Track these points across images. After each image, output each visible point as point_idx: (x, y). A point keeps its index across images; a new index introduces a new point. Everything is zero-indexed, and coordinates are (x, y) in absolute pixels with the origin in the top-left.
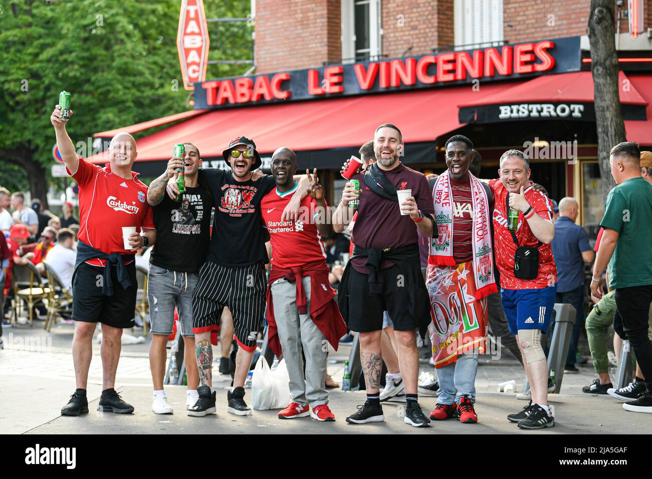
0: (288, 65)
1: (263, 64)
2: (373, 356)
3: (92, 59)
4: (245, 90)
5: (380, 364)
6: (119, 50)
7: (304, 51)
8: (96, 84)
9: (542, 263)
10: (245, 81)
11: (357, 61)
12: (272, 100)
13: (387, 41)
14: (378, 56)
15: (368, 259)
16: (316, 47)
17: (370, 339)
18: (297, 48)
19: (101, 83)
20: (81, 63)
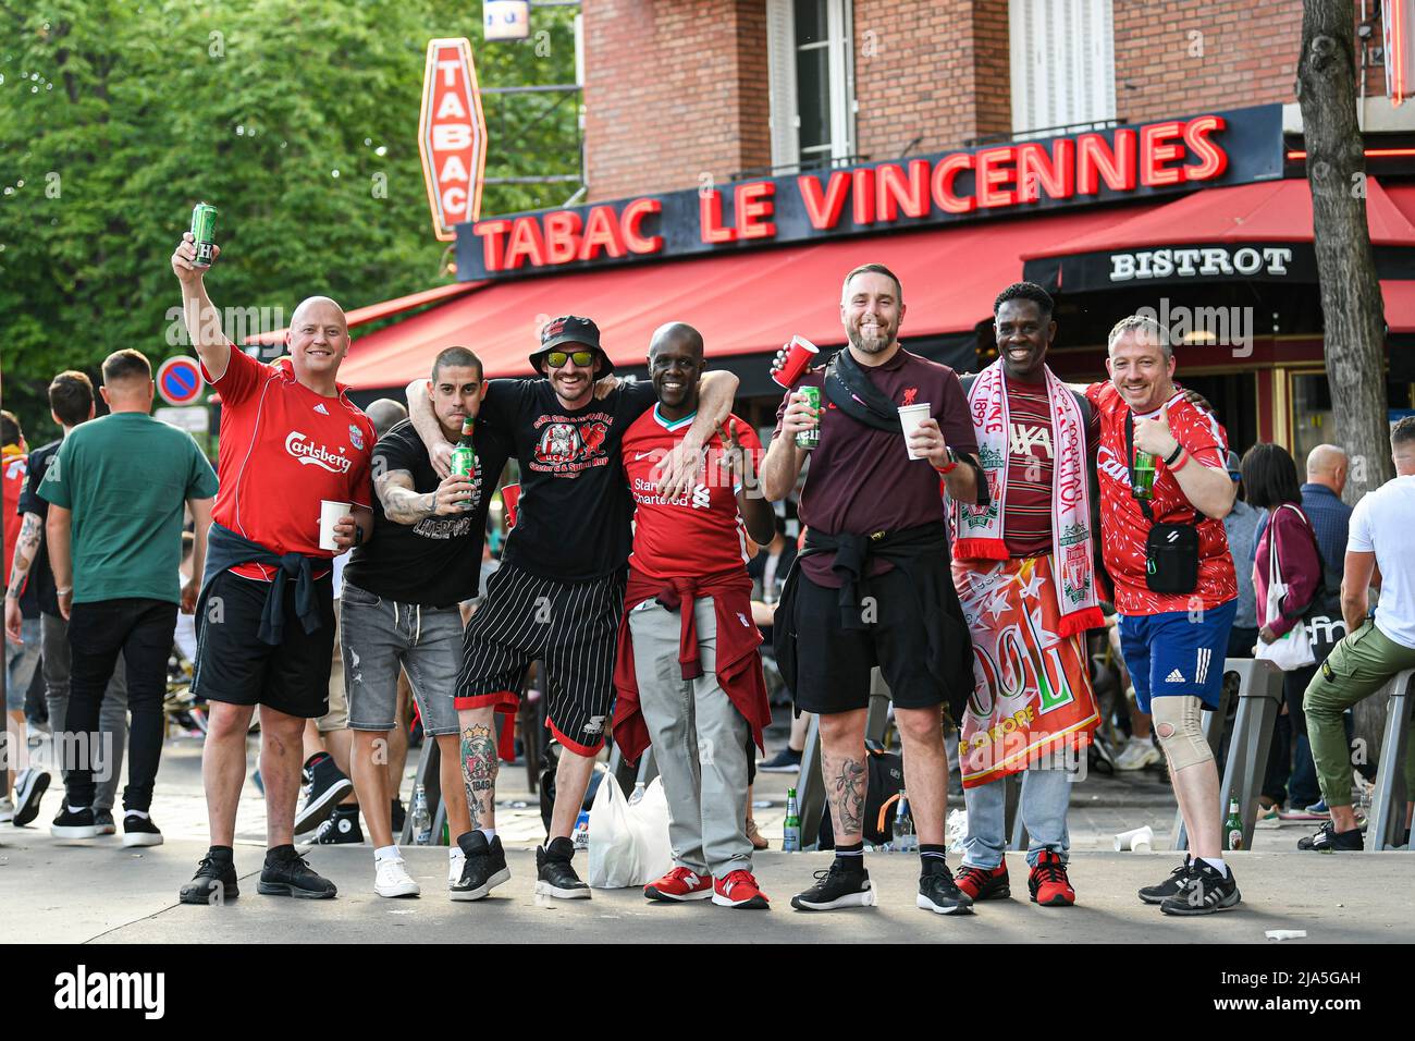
0: (658, 182)
1: (601, 182)
2: (849, 764)
3: (237, 188)
4: (564, 237)
5: (863, 782)
6: (297, 166)
7: (691, 151)
8: (248, 241)
9: (1203, 557)
10: (565, 219)
11: (804, 169)
12: (623, 257)
13: (868, 127)
14: (849, 159)
15: (838, 554)
16: (717, 143)
17: (842, 728)
18: (674, 145)
19: (258, 240)
20: (215, 196)
